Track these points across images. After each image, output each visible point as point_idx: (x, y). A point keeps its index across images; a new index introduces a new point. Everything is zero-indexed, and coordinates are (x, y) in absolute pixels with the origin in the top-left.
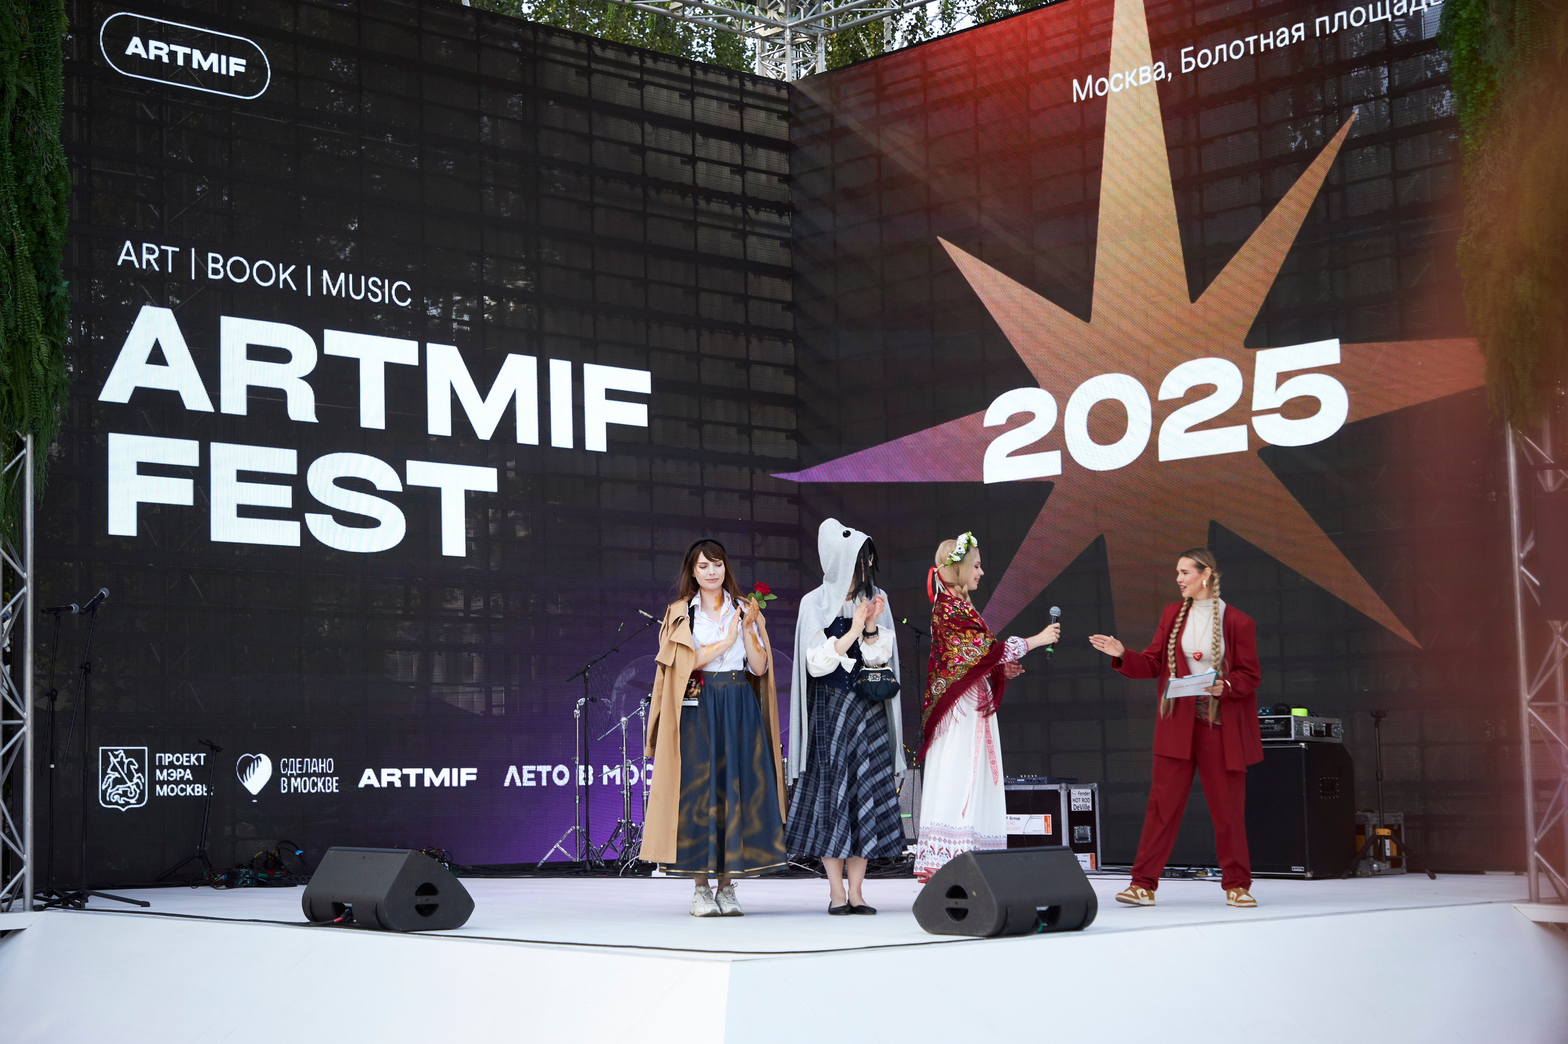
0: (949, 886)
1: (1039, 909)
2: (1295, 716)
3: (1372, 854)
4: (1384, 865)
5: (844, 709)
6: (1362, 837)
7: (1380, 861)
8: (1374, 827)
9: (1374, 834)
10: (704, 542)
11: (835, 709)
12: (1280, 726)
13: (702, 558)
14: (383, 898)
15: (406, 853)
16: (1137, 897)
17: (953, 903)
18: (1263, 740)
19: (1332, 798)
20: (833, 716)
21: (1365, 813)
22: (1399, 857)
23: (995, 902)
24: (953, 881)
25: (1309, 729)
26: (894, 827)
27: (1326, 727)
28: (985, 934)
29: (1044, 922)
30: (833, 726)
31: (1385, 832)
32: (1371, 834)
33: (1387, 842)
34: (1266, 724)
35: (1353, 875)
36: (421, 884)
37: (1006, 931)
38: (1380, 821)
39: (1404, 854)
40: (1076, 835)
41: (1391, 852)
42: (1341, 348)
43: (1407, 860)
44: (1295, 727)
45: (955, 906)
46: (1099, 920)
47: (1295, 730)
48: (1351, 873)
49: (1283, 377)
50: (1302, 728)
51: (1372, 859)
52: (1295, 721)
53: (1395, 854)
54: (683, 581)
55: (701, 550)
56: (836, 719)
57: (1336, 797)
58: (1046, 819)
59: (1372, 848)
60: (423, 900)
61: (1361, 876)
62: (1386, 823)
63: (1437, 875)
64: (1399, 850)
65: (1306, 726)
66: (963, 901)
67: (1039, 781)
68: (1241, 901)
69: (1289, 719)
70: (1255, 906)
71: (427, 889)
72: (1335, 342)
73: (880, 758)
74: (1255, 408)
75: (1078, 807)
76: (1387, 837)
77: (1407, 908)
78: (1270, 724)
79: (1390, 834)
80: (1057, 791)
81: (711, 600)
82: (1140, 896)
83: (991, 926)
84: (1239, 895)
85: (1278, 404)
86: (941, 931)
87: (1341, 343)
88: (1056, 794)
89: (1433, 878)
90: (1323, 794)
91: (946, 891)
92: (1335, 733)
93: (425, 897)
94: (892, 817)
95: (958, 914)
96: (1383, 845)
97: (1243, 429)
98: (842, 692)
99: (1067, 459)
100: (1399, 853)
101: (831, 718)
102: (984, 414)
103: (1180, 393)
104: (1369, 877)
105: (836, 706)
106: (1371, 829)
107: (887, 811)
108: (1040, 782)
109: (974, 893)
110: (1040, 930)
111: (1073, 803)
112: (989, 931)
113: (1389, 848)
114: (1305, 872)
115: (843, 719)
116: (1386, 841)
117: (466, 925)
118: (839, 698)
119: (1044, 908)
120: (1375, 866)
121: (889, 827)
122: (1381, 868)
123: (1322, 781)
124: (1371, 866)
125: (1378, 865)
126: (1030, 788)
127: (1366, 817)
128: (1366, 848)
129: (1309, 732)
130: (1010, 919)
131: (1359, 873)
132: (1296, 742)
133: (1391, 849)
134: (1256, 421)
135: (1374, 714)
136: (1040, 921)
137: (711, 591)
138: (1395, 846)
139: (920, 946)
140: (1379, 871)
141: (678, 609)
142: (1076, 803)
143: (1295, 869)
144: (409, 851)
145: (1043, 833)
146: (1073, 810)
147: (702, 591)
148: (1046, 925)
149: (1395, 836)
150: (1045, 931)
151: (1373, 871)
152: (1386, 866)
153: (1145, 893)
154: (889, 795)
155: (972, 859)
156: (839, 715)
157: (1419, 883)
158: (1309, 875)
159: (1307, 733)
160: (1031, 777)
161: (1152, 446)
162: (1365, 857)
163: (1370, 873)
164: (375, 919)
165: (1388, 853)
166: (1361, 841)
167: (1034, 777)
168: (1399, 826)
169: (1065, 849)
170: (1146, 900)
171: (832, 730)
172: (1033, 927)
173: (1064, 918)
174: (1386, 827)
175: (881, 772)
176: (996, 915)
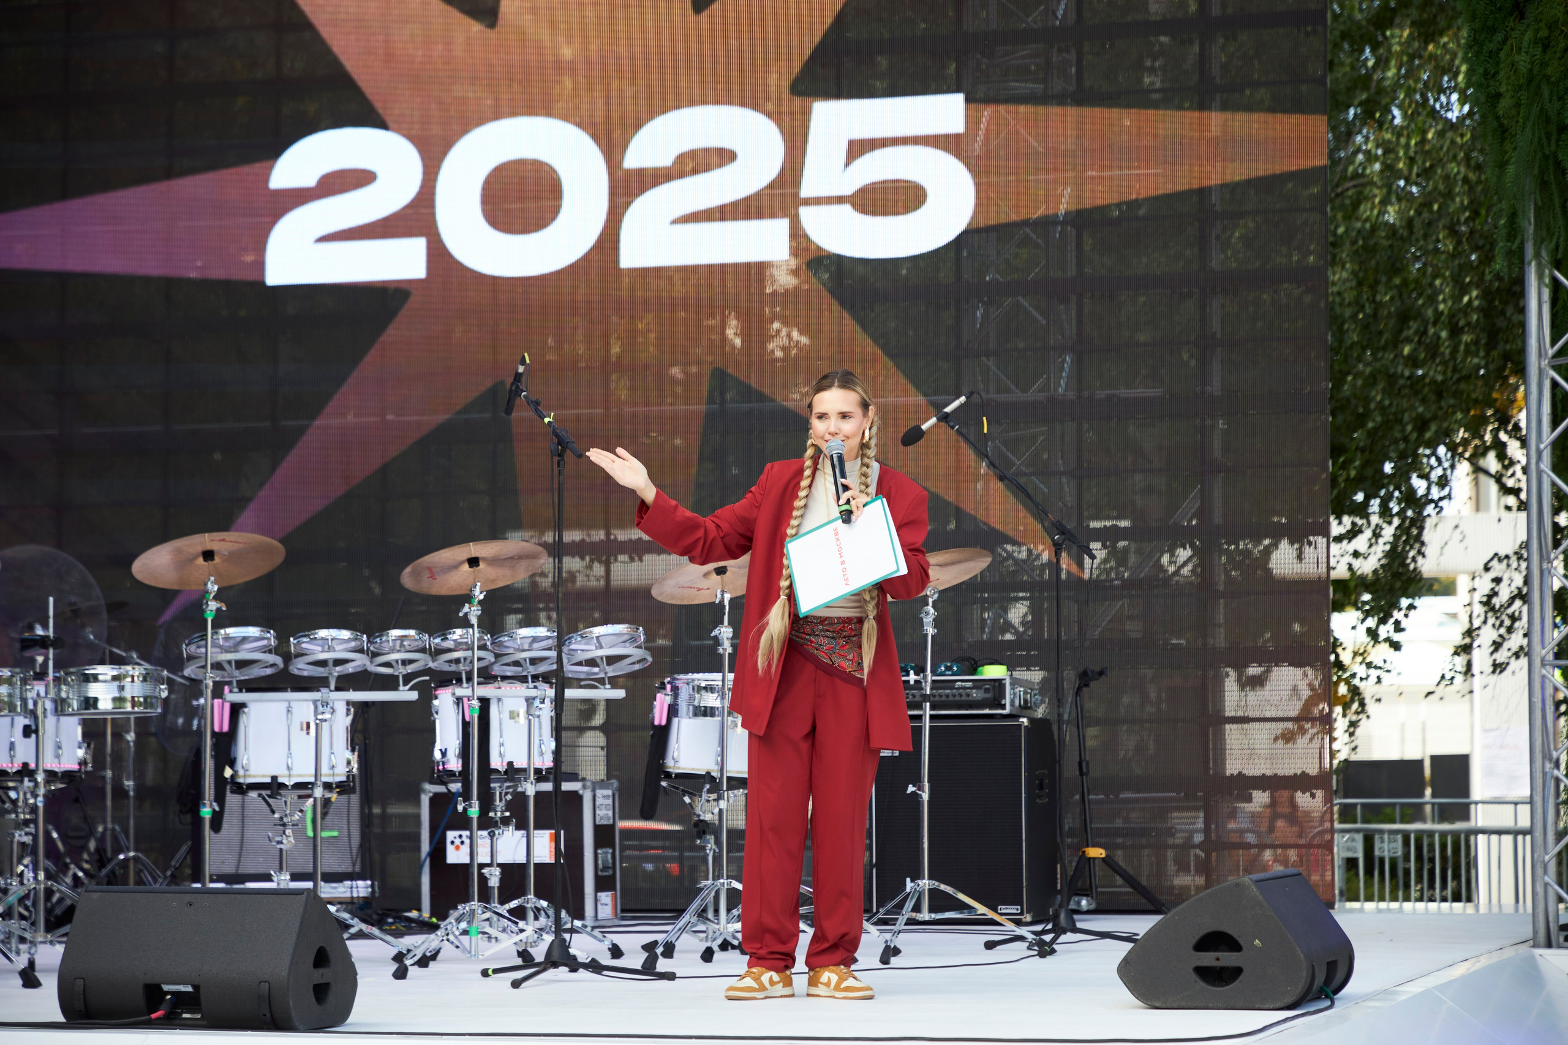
0: (1201, 933)
16: (763, 988)
17: (1210, 958)
18: (910, 713)
23: (1302, 956)
24: (1212, 925)
25: (1019, 696)
28: (1279, 1004)
31: (1098, 852)
40: (601, 862)
42: (967, 109)
44: (1010, 694)
45: (1214, 964)
47: (1010, 697)
49: (858, 149)
50: (1015, 695)
52: (1010, 684)
57: (1046, 801)
58: (552, 838)
65: (1017, 693)
68: (847, 989)
69: (1002, 681)
70: (871, 998)
72: (958, 99)
74: (805, 192)
75: (601, 818)
78: (965, 688)
79: (1103, 855)
80: (577, 792)
82: (767, 985)
83: (1293, 993)
84: (841, 980)
85: (849, 190)
87: (968, 100)
88: (576, 797)
90: (1038, 796)
91: (1193, 941)
97: (781, 226)
99: (438, 253)
102: (271, 168)
103: (664, 160)
111: (597, 811)
114: (1022, 913)
123: (1038, 777)
129: (1018, 701)
130: (1316, 982)
132: (1013, 716)
134: (805, 212)
143: (1004, 909)
146: (597, 822)
153: (776, 977)
158: (1028, 918)
161: (609, 240)
170: (779, 989)
176: (1304, 975)
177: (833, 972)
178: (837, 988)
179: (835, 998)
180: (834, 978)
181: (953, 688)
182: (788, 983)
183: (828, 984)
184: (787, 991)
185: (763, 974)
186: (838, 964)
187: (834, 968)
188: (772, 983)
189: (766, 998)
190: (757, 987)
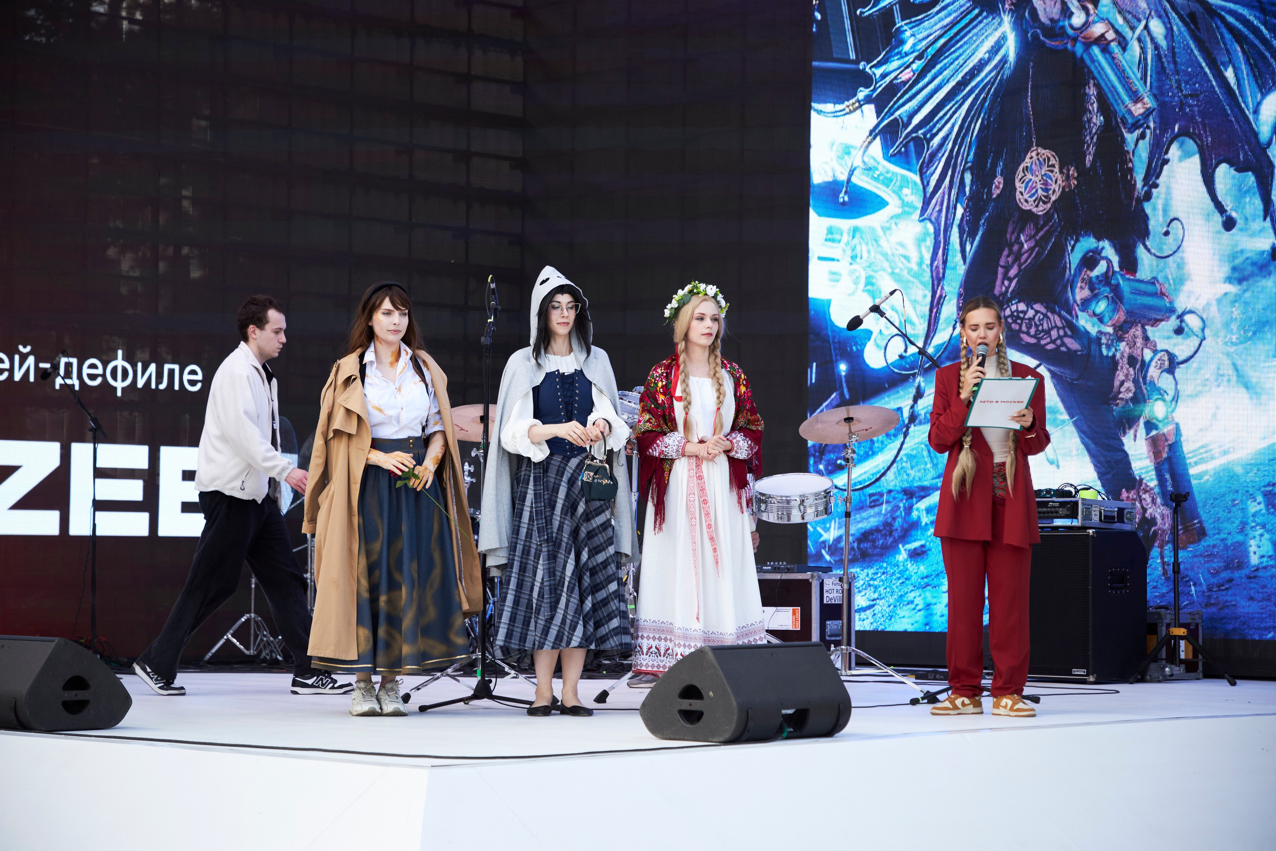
0: (682, 685)
1: (784, 712)
2: (1083, 499)
3: (1164, 656)
4: (1177, 668)
5: (565, 479)
6: (1154, 637)
7: (1173, 664)
8: (1168, 626)
9: (1168, 634)
10: (389, 287)
11: (555, 478)
12: (1065, 509)
13: (387, 304)
14: (24, 692)
15: (53, 641)
16: (955, 707)
17: (687, 704)
19: (1121, 592)
20: (554, 487)
21: (1159, 610)
22: (1196, 660)
23: (735, 704)
24: (687, 680)
25: (1098, 514)
26: (613, 615)
27: (1118, 512)
28: (722, 739)
29: (789, 727)
30: (553, 498)
31: (1181, 632)
32: (1164, 633)
33: (1182, 643)
34: (1051, 507)
35: (1142, 680)
36: (69, 677)
37: (745, 737)
38: (1175, 619)
39: (1200, 657)
40: (828, 630)
41: (1186, 655)
43: (1203, 663)
44: (1083, 512)
45: (689, 708)
46: (852, 726)
47: (1083, 514)
48: (1139, 677)
50: (1090, 512)
51: (1164, 662)
52: (1083, 504)
53: (1190, 657)
54: (357, 330)
55: (387, 295)
56: (556, 490)
57: (1126, 592)
58: (794, 613)
59: (1164, 649)
60: (71, 695)
61: (1151, 681)
62: (1181, 621)
63: (1237, 681)
64: (1195, 653)
65: (1095, 511)
66: (699, 702)
67: (788, 569)
68: (1018, 710)
69: (1076, 503)
70: (1034, 716)
71: (77, 683)
73: (602, 536)
75: (831, 599)
76: (1182, 638)
77: (1202, 717)
78: (1055, 507)
79: (1185, 634)
80: (808, 580)
81: (387, 354)
82: (959, 706)
83: (729, 731)
84: (1014, 704)
86: (672, 736)
88: (807, 584)
89: (1233, 684)
90: (1111, 588)
91: (678, 691)
92: (1127, 519)
93: (73, 693)
94: (612, 603)
95: (692, 717)
96: (1177, 647)
98: (562, 459)
100: (1195, 655)
101: (551, 489)
104: (1159, 682)
105: (557, 475)
106: (1164, 628)
107: (607, 597)
108: (789, 571)
109: (711, 693)
110: (785, 735)
111: (825, 595)
112: (727, 736)
113: (1184, 650)
114: (1087, 675)
115: (565, 490)
116: (1181, 641)
117: (122, 724)
118: (559, 466)
119: (790, 712)
120: (1167, 669)
121: (608, 615)
122: (1174, 673)
123: (1111, 573)
124: (1163, 669)
125: (1171, 669)
126: (778, 576)
127: (1159, 614)
128: (1158, 650)
129: (1098, 517)
130: (751, 724)
131: (1148, 677)
132: (1084, 528)
133: (1186, 651)
135: (1173, 498)
136: (786, 725)
137: (389, 343)
138: (1191, 647)
139: (647, 752)
140: (1172, 675)
141: (348, 365)
142: (829, 595)
143: (1076, 671)
144: (57, 639)
145: (791, 628)
146: (825, 602)
147: (377, 343)
148: (792, 730)
149: (1192, 637)
150: (790, 737)
151: (1165, 676)
152: (1179, 670)
153: (967, 701)
154: (610, 579)
155: (711, 655)
156: (560, 485)
157: (1218, 689)
158: (1092, 679)
159: (1096, 518)
160: (779, 564)
162: (1156, 660)
163: (1161, 678)
164: (13, 717)
165: (1183, 656)
166: (1152, 642)
167: (783, 564)
168: (1197, 625)
169: (815, 645)
170: (970, 709)
171: (552, 503)
172: (777, 732)
173: (812, 722)
174: (1181, 626)
175: (604, 553)
176: (735, 718)
177: (1009, 698)
178: (1012, 709)
179: (1010, 716)
180: (1010, 703)
181: (1047, 507)
182: (978, 704)
183: (1005, 707)
184: (977, 710)
185: (957, 698)
186: (1012, 694)
187: (1010, 696)
188: (963, 704)
189: (958, 714)
190: (951, 707)
